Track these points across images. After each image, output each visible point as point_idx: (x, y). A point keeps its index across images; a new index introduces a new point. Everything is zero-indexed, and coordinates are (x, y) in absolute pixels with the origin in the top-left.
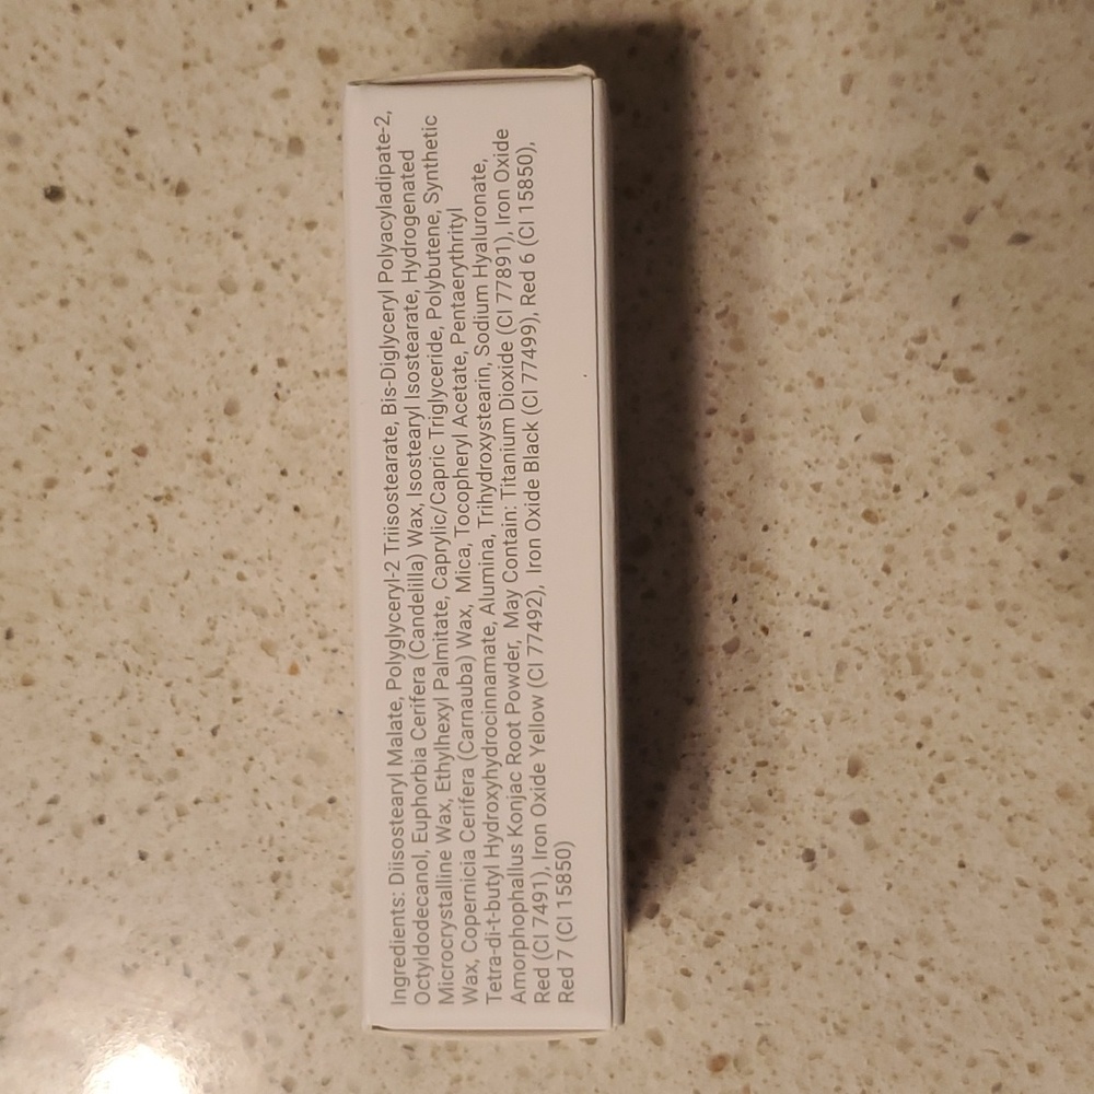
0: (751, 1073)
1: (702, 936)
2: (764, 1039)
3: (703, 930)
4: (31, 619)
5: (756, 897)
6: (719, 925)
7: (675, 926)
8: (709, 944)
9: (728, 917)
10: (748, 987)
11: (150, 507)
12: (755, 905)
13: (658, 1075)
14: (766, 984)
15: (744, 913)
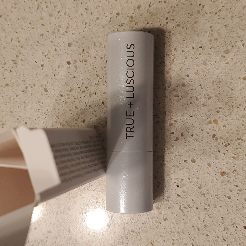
0: (230, 177)
1: (225, 144)
2: (235, 170)
3: (225, 143)
4: (89, 48)
5: (239, 137)
6: (229, 142)
7: (218, 140)
8: (226, 146)
9: (232, 140)
10: (233, 157)
11: (118, 27)
12: (238, 139)
13: (208, 173)
14: (238, 158)
15: (236, 140)
